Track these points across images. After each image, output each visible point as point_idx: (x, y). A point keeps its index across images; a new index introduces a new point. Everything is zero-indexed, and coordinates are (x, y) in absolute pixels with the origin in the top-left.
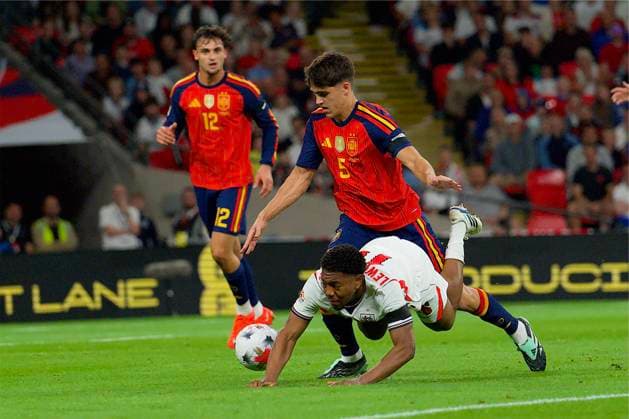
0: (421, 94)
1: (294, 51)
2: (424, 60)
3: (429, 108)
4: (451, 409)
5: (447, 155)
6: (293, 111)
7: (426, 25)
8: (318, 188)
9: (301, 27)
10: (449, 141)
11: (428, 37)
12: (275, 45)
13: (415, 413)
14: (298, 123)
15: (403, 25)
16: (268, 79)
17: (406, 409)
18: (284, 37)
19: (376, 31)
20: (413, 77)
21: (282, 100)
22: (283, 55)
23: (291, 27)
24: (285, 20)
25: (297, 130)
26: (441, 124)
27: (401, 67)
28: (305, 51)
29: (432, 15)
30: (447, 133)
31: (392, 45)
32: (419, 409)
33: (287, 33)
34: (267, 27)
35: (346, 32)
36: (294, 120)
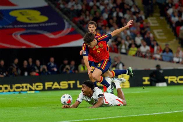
0: (173, 34)
1: (142, 23)
2: (174, 25)
3: (175, 37)
4: (180, 111)
5: (179, 48)
6: (141, 38)
7: (174, 16)
8: (147, 57)
9: (143, 17)
10: (180, 45)
11: (175, 19)
12: (137, 21)
13: (171, 112)
14: (143, 41)
15: (169, 17)
16: (135, 30)
17: (169, 111)
18: (139, 20)
19: (162, 18)
20: (171, 30)
22: (139, 24)
23: (141, 17)
24: (139, 15)
25: (142, 42)
26: (178, 41)
27: (168, 27)
28: (144, 23)
29: (176, 14)
30: (179, 43)
31: (166, 22)
32: (172, 111)
33: (140, 19)
34: (135, 17)
35: (154, 18)
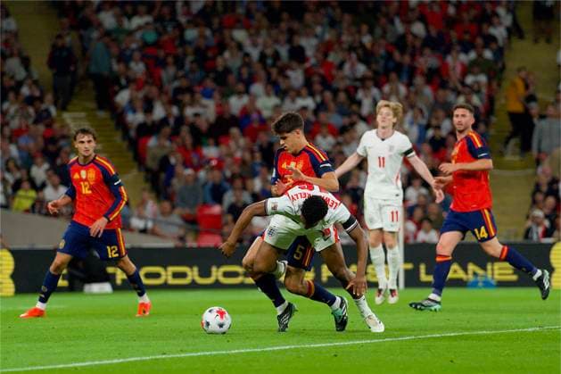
0: (130, 154)
1: (49, 126)
2: (132, 133)
3: (136, 164)
4: (144, 358)
5: (146, 195)
7: (134, 111)
8: (62, 214)
9: (53, 110)
10: (148, 186)
11: (135, 118)
12: (36, 122)
13: (121, 360)
14: (50, 172)
15: (119, 111)
16: (31, 145)
17: (116, 357)
18: (42, 117)
19: (102, 114)
20: (125, 145)
21: (39, 160)
22: (41, 128)
23: (47, 111)
24: (43, 107)
25: (49, 177)
26: (143, 174)
27: (118, 137)
28: (56, 126)
29: (139, 104)
30: (147, 180)
31: (112, 124)
32: (124, 358)
33: (45, 114)
34: (31, 110)
35: (83, 114)
36: (47, 171)
